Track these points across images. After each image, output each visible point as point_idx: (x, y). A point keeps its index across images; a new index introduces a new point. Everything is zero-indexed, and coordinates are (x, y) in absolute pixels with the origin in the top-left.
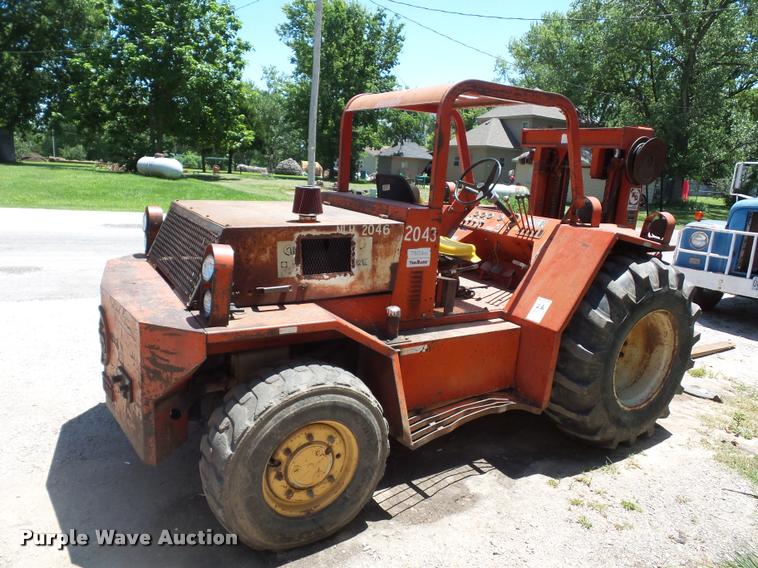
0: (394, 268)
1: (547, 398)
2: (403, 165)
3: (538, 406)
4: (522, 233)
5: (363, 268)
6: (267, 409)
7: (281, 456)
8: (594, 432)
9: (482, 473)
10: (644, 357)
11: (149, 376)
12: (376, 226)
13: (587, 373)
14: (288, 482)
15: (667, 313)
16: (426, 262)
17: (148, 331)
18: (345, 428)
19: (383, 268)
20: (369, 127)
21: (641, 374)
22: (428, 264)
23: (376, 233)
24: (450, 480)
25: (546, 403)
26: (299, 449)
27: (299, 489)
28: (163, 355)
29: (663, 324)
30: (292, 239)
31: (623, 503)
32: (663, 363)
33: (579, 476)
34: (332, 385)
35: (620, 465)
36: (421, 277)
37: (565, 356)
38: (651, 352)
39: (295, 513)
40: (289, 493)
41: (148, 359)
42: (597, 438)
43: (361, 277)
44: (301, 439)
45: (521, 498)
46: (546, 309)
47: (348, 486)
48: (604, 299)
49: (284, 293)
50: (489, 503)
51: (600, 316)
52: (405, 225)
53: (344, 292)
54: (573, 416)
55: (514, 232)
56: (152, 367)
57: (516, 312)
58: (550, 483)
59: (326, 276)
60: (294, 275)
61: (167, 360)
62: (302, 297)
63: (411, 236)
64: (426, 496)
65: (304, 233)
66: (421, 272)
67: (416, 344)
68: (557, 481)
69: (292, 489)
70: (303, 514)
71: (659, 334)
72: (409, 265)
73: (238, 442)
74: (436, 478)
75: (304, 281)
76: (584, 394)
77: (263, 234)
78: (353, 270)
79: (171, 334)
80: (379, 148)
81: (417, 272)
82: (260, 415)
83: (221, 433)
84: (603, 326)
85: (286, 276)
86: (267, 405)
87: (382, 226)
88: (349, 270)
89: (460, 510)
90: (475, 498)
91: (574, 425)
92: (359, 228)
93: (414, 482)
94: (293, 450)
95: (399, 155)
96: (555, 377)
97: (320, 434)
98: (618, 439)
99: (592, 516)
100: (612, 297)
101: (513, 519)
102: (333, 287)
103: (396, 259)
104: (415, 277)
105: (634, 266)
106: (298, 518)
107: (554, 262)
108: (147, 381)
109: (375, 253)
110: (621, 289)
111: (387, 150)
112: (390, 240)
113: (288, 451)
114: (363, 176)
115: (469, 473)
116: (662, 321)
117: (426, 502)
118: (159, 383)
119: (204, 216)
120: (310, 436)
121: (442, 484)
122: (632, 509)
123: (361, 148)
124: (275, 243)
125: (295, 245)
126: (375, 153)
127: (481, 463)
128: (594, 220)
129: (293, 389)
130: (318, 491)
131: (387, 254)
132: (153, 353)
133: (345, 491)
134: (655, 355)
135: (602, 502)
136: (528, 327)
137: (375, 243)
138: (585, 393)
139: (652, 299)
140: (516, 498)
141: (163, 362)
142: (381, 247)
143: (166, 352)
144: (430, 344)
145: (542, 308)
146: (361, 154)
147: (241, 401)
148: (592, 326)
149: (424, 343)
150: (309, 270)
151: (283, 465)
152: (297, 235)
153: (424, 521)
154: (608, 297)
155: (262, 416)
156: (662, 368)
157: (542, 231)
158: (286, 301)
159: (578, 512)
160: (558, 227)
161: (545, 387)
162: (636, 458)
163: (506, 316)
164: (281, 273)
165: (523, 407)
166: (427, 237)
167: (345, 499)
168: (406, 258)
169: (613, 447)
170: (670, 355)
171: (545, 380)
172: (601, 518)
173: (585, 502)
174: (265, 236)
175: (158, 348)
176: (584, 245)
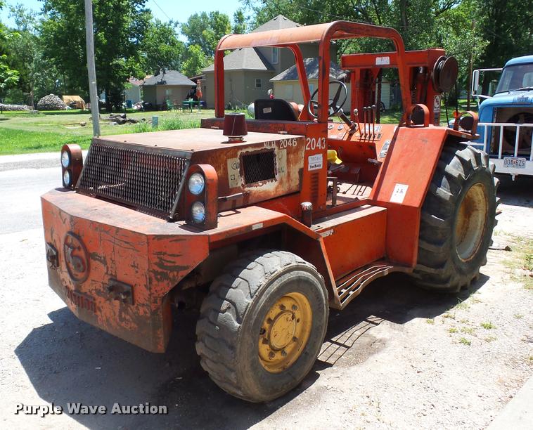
0: (301, 172)
1: (415, 259)
2: (168, 92)
3: (409, 266)
4: (363, 138)
5: (282, 174)
6: (259, 287)
7: (266, 325)
8: (447, 281)
9: (377, 324)
10: (464, 222)
11: (157, 279)
12: (288, 140)
13: (440, 236)
14: (271, 346)
15: (480, 186)
16: (320, 165)
17: (156, 240)
18: (303, 297)
19: (295, 173)
20: (131, 59)
21: (465, 235)
22: (321, 167)
23: (288, 146)
24: (358, 333)
25: (414, 264)
26: (276, 318)
27: (278, 350)
28: (169, 258)
29: (477, 194)
30: (236, 157)
31: (483, 325)
32: (479, 224)
33: (445, 314)
34: (296, 264)
35: (467, 302)
36: (317, 178)
37: (424, 226)
38: (469, 217)
39: (276, 370)
40: (271, 355)
41: (156, 264)
42: (449, 285)
43: (281, 182)
44: (277, 310)
45: (414, 336)
46: (405, 192)
47: (307, 344)
48: (444, 179)
49: (234, 201)
50: (394, 342)
51: (444, 192)
52: (306, 138)
53: (273, 195)
54: (432, 271)
55: (356, 137)
56: (160, 270)
57: (380, 198)
58: (428, 322)
59: (260, 184)
60: (240, 185)
61: (174, 262)
62: (247, 202)
63: (309, 146)
64: (348, 347)
65: (244, 151)
66: (317, 174)
67: (326, 229)
68: (432, 320)
69: (273, 351)
70: (281, 370)
71: (474, 202)
72: (310, 169)
73: (243, 317)
74: (348, 334)
75: (247, 189)
76: (439, 252)
77: (218, 154)
78: (276, 176)
79: (176, 240)
80: (142, 78)
81: (314, 174)
82: (255, 293)
83: (223, 313)
84: (448, 199)
85: (234, 186)
86: (259, 284)
87: (292, 139)
88: (274, 177)
89: (377, 351)
90: (383, 342)
91: (431, 278)
92: (278, 143)
93: (333, 339)
94: (272, 319)
95: (162, 83)
96: (419, 243)
97: (288, 304)
98: (461, 285)
99: (468, 337)
100: (449, 177)
101: (417, 349)
102: (265, 192)
103: (302, 166)
104: (313, 178)
105: (458, 152)
106: (278, 373)
107: (402, 156)
108: (155, 282)
109: (288, 162)
110: (455, 170)
111: (150, 79)
112: (297, 150)
113: (270, 321)
114: (129, 105)
115: (368, 327)
116: (477, 192)
117: (350, 351)
118: (166, 282)
119: (153, 146)
120: (282, 307)
121: (354, 337)
122: (490, 328)
123: (125, 79)
124: (226, 161)
125: (239, 161)
126: (138, 83)
127: (372, 318)
128: (426, 121)
129: (273, 270)
130: (288, 350)
131: (296, 162)
132: (161, 259)
133: (305, 348)
134: (472, 219)
135: (469, 327)
136: (393, 209)
137: (288, 154)
138: (441, 251)
139: (474, 176)
140: (411, 336)
141: (169, 264)
142: (292, 156)
143: (173, 255)
144: (335, 228)
145: (401, 191)
146: (126, 85)
147: (233, 285)
148: (440, 200)
149: (332, 228)
150: (250, 180)
151: (267, 331)
152: (239, 153)
153: (356, 363)
154: (446, 177)
155: (257, 293)
156: (479, 228)
157: (380, 134)
158: (237, 206)
159: (457, 337)
160: (397, 130)
161: (413, 251)
162: (475, 296)
163: (372, 202)
164: (232, 184)
165: (398, 269)
166: (320, 146)
167: (306, 353)
168: (308, 163)
169: (458, 290)
170: (484, 217)
171: (412, 246)
172: (473, 337)
173: (458, 329)
174: (220, 156)
175: (165, 254)
176: (423, 141)
